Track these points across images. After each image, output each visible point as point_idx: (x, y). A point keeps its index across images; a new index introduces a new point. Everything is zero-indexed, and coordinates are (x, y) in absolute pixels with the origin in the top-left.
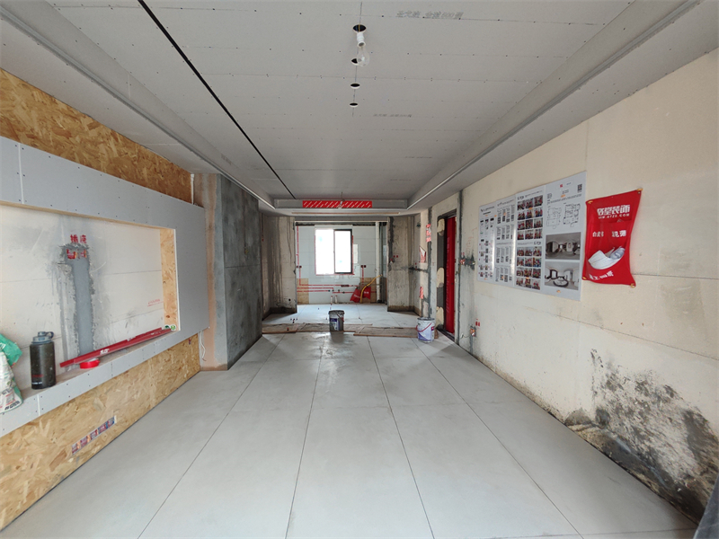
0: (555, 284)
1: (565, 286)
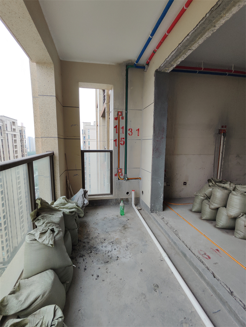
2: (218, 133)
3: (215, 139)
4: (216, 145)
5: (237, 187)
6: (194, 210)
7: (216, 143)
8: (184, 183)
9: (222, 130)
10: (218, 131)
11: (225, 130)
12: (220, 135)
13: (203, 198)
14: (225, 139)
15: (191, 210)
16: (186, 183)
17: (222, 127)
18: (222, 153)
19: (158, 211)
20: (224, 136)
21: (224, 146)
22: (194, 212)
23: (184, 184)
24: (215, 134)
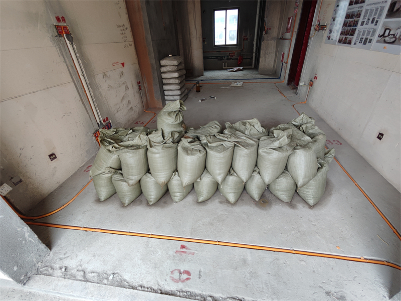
0: (385, 42)
1: (393, 43)
2: (57, 34)
3: (58, 50)
4: (65, 62)
5: (151, 139)
6: (103, 198)
7: (64, 57)
8: (50, 156)
9: (60, 26)
10: (55, 29)
11: (65, 27)
12: (62, 38)
13: (110, 175)
14: (75, 47)
15: (98, 201)
16: (53, 154)
17: (58, 19)
18: (84, 76)
19: (40, 264)
20: (71, 40)
21: (80, 61)
22: (106, 200)
23: (52, 157)
24: (52, 36)
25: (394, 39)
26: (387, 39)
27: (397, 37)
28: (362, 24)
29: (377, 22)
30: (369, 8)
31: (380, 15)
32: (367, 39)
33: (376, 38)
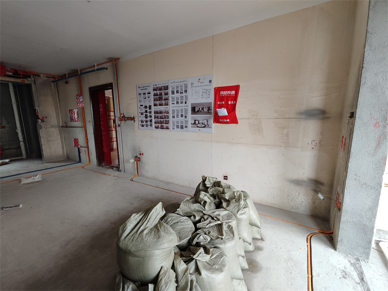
0: (197, 127)
25: (204, 126)
26: (198, 125)
27: (206, 124)
28: (174, 117)
29: (186, 116)
30: (174, 108)
31: (186, 113)
32: (183, 126)
33: (190, 125)
